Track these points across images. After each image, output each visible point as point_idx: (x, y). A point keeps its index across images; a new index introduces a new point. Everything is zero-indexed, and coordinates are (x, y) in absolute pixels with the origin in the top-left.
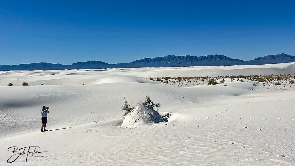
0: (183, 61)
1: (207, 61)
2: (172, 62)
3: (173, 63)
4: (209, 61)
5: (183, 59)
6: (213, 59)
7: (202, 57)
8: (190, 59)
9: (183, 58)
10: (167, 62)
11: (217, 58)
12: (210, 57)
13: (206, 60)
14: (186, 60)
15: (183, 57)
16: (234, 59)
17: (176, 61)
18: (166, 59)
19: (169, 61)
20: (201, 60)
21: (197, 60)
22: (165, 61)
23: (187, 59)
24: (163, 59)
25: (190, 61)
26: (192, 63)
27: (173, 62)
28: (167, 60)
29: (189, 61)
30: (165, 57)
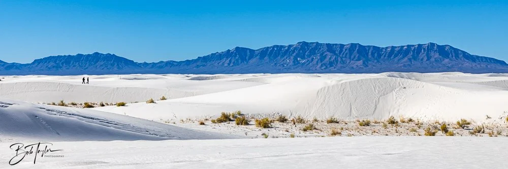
0: (339, 59)
1: (406, 59)
2: (310, 59)
3: (315, 61)
4: (410, 59)
5: (340, 53)
6: (423, 55)
7: (393, 48)
8: (358, 52)
9: (341, 51)
10: (295, 58)
11: (432, 54)
12: (413, 48)
13: (404, 57)
14: (348, 56)
15: (342, 46)
16: (478, 57)
17: (323, 57)
18: (294, 51)
19: (303, 58)
20: (390, 56)
21: (379, 56)
22: (292, 58)
23: (351, 55)
24: (287, 51)
25: (359, 59)
26: (364, 63)
27: (313, 59)
28: (297, 56)
29: (356, 58)
30: (290, 46)
